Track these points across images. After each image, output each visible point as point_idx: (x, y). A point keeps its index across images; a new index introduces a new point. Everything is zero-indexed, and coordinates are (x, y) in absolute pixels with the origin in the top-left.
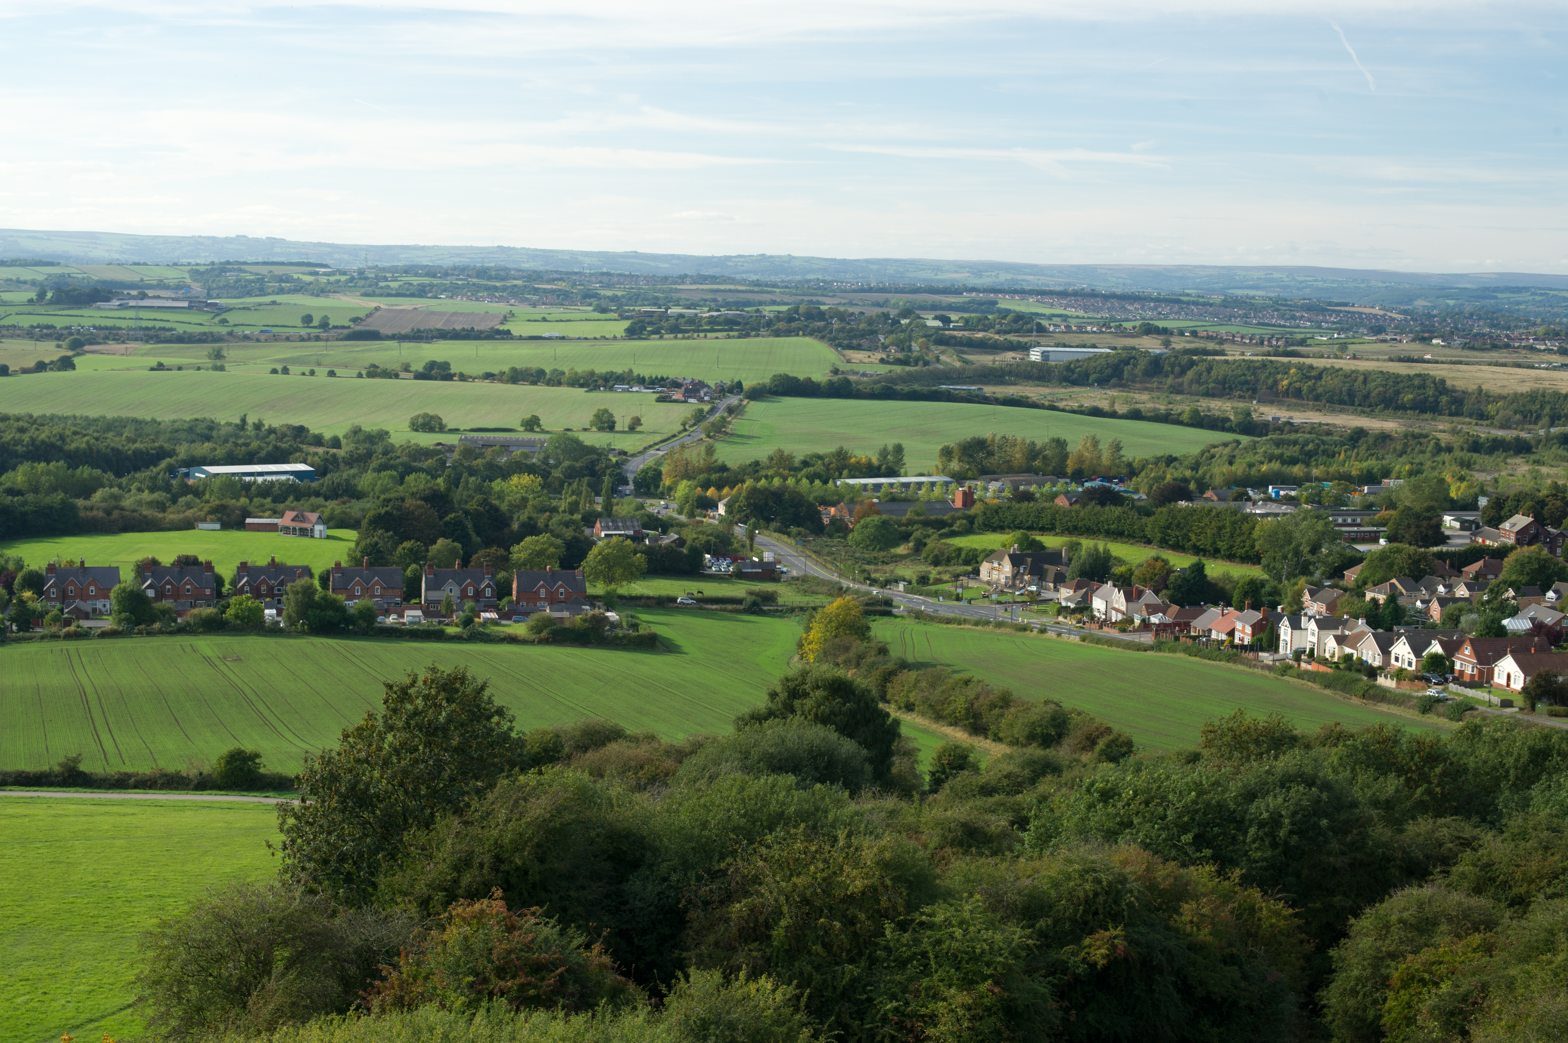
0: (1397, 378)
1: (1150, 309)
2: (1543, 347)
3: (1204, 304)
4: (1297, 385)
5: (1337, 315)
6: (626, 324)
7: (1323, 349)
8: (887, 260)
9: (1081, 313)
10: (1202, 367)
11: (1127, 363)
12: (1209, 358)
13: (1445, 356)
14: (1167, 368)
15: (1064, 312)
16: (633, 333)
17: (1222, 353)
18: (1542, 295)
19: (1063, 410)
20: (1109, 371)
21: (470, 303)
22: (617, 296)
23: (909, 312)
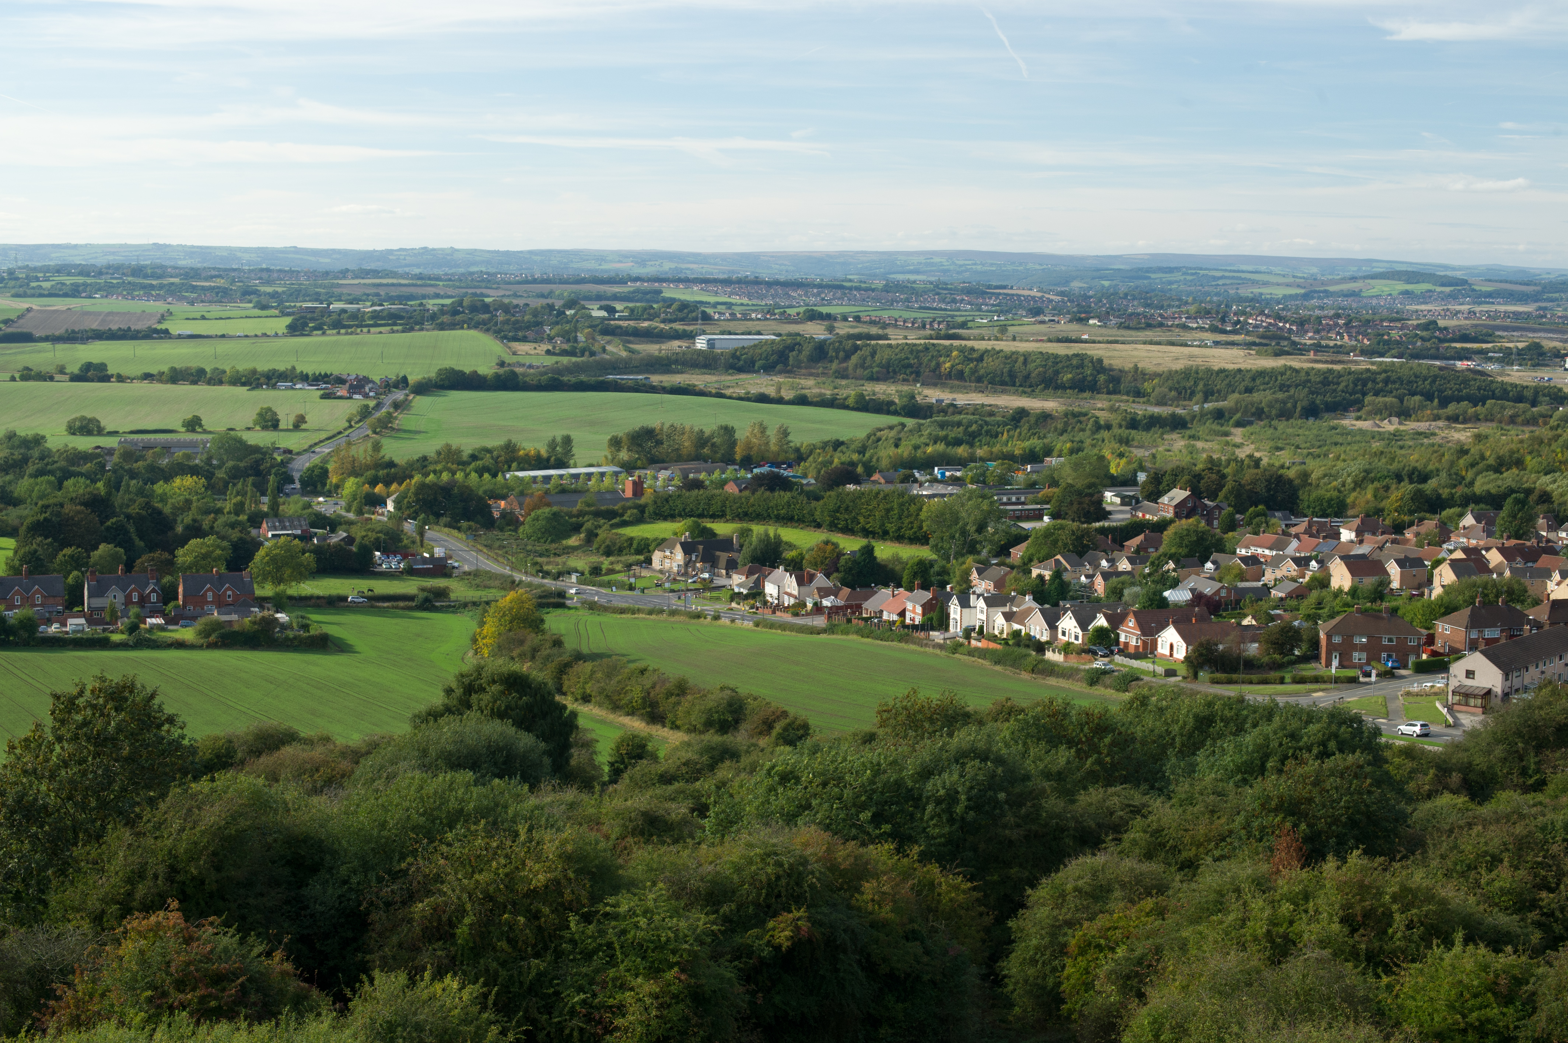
0: (1056, 359)
1: (814, 295)
2: (1195, 325)
3: (866, 290)
4: (959, 367)
5: (997, 298)
6: (288, 320)
7: (984, 331)
8: (550, 252)
9: (745, 301)
10: (866, 352)
11: (792, 349)
12: (873, 342)
13: (1101, 336)
14: (832, 353)
15: (729, 300)
16: (295, 329)
17: (885, 337)
18: (1192, 274)
19: (730, 398)
20: (774, 358)
21: (125, 302)
22: (277, 292)
23: (574, 303)
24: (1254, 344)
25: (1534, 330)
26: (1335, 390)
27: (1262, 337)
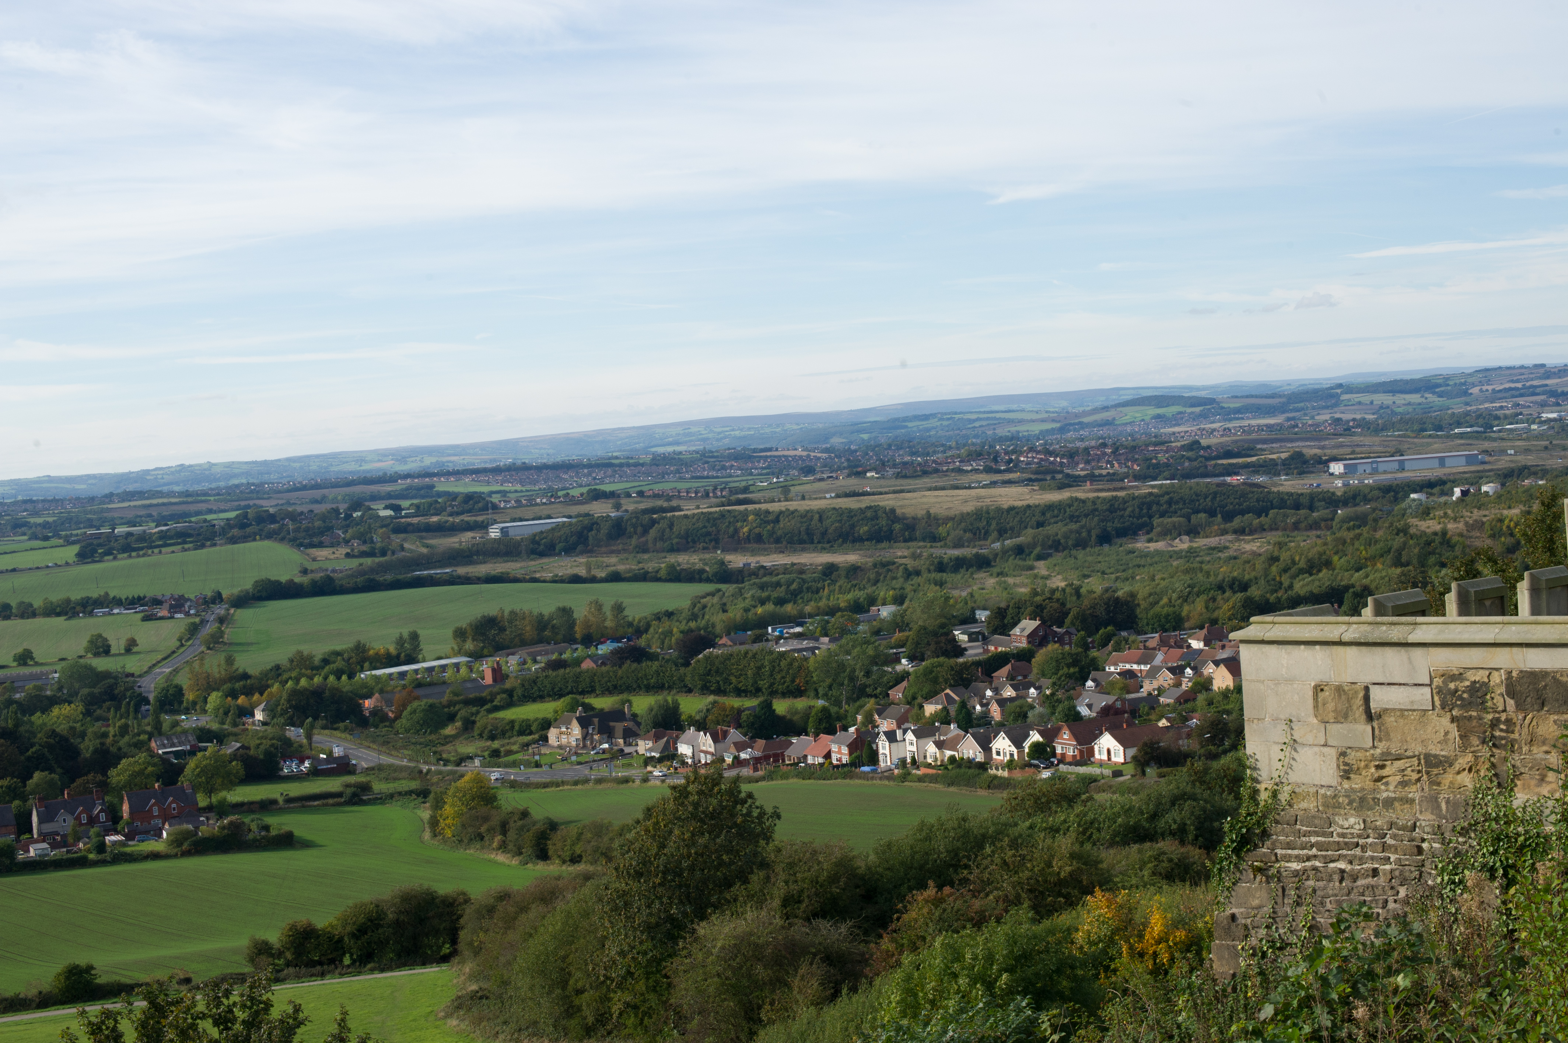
0: (850, 513)
1: (585, 475)
2: (969, 468)
3: (636, 465)
4: (757, 530)
5: (765, 461)
6: (76, 549)
7: (767, 494)
8: (306, 457)
9: (518, 487)
10: (663, 524)
11: (588, 529)
12: (669, 515)
13: (881, 487)
14: (630, 529)
15: (502, 488)
16: (87, 555)
17: (678, 509)
19: (544, 581)
20: (574, 538)
22: (48, 522)
23: (357, 505)
24: (1030, 480)
25: (1292, 441)
26: (1122, 516)
27: (1036, 472)
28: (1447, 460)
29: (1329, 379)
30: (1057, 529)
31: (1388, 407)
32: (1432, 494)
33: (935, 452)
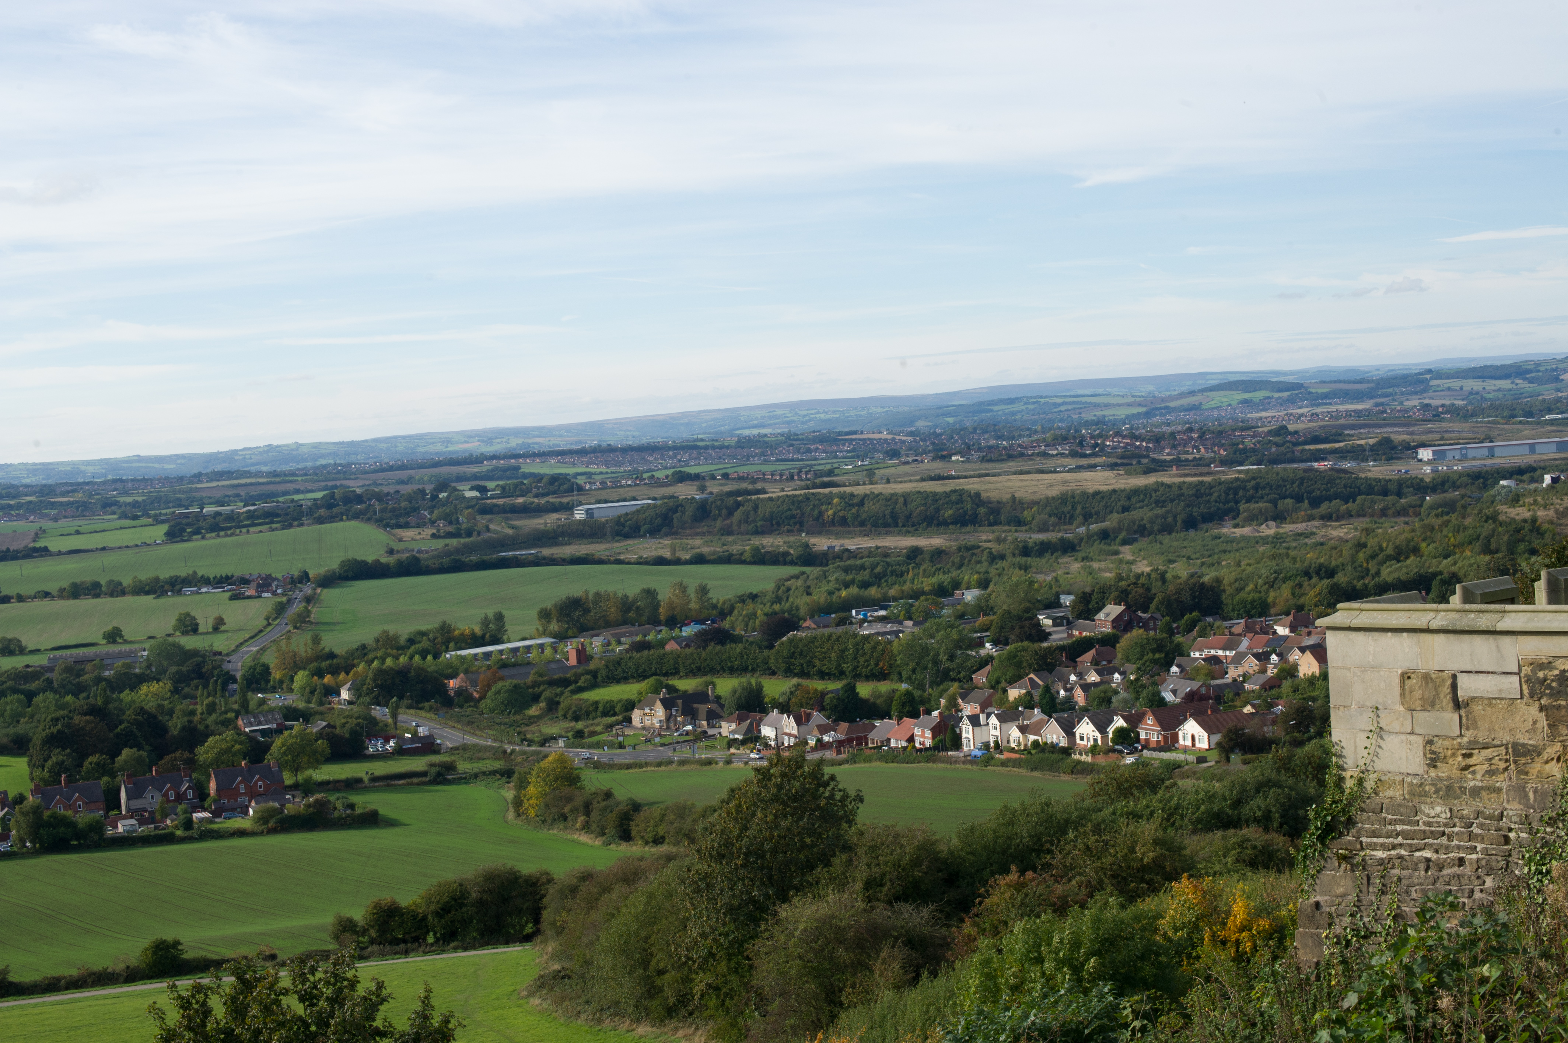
0: (935, 497)
1: (670, 458)
2: (1055, 452)
3: (722, 447)
4: (842, 513)
5: (850, 444)
6: (164, 528)
7: (852, 477)
8: (393, 438)
9: (604, 469)
10: (748, 507)
11: (673, 511)
12: (752, 497)
13: (966, 470)
14: (714, 511)
15: (587, 470)
16: (175, 534)
17: (763, 491)
18: (1034, 403)
19: (629, 563)
20: (659, 520)
22: (137, 502)
23: (443, 486)
24: (1116, 464)
25: (1380, 426)
26: (1208, 501)
27: (1122, 457)
28: (1537, 446)
29: (1419, 364)
30: (1143, 514)
31: (1477, 393)
32: (1522, 481)
33: (1020, 436)
